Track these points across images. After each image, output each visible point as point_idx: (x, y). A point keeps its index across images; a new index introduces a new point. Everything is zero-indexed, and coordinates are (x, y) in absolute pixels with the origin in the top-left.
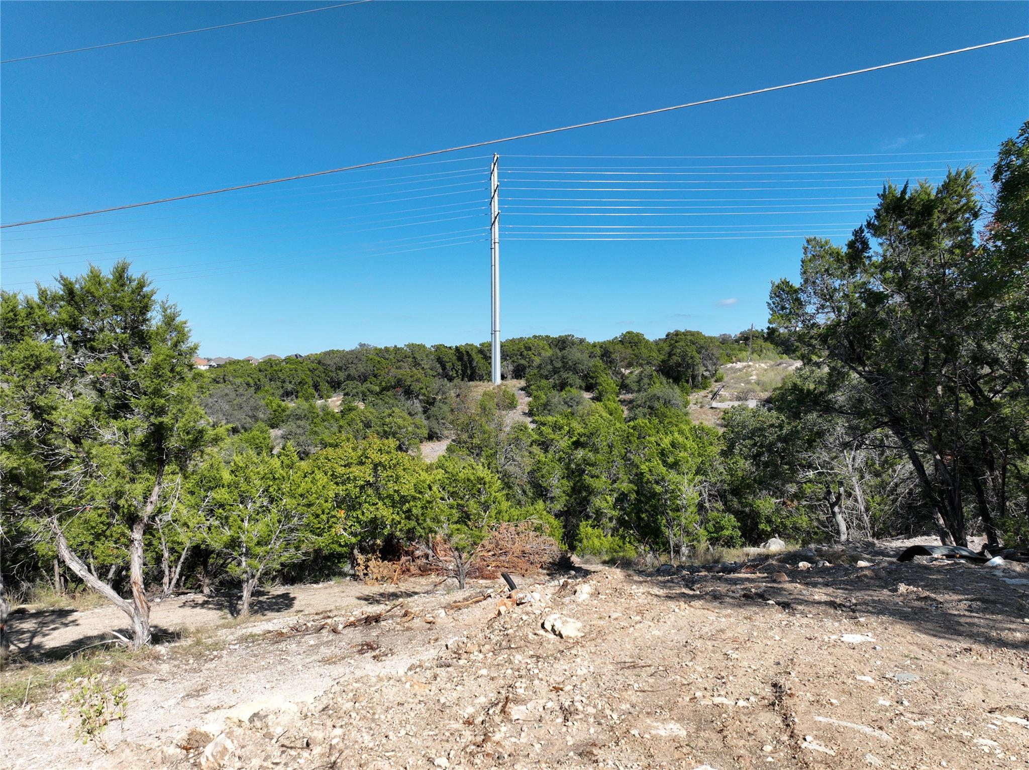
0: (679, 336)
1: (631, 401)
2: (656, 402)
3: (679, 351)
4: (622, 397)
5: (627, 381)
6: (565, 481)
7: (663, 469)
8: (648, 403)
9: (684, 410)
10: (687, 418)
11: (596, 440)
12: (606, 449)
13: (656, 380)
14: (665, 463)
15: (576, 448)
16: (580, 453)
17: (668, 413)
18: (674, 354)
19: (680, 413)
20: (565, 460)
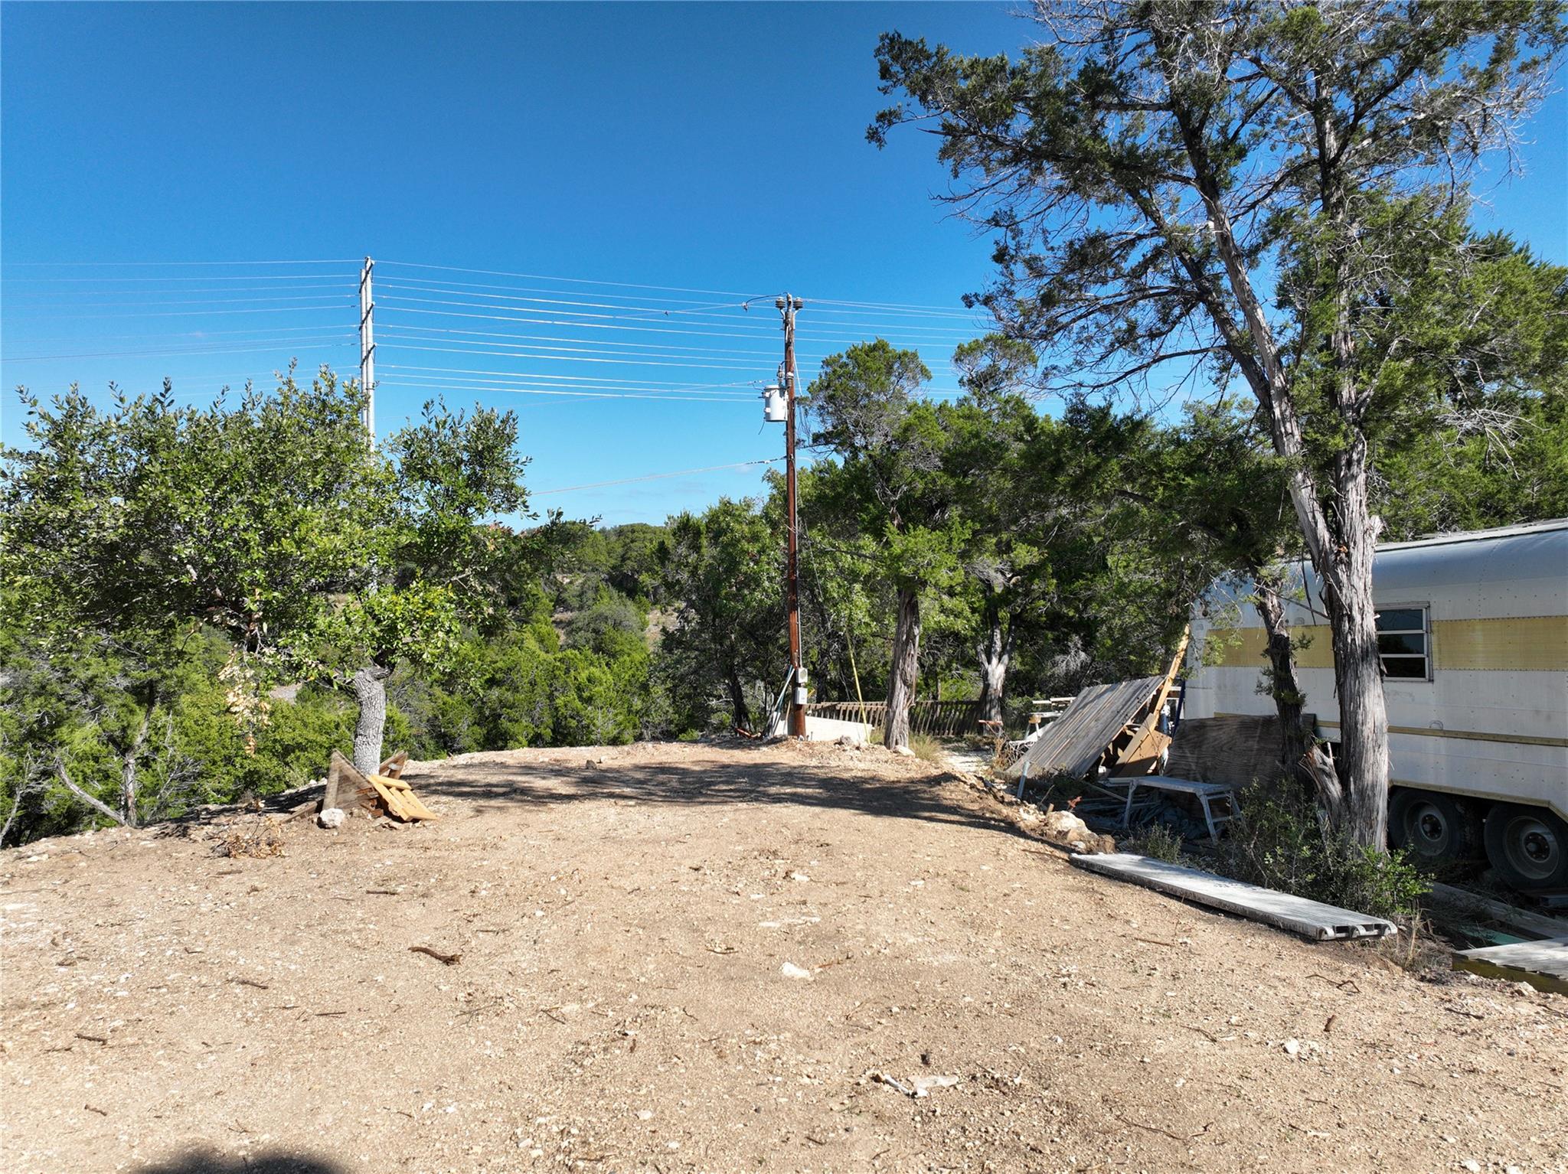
0: (636, 534)
1: (570, 623)
2: (603, 624)
3: (634, 554)
4: (558, 616)
5: (565, 595)
6: (476, 728)
7: (578, 704)
8: (592, 625)
9: (640, 634)
10: (643, 645)
11: (514, 676)
12: (527, 687)
13: (604, 594)
14: (580, 697)
15: (490, 688)
16: (495, 693)
17: (619, 639)
18: (629, 559)
19: (634, 638)
20: (478, 704)
